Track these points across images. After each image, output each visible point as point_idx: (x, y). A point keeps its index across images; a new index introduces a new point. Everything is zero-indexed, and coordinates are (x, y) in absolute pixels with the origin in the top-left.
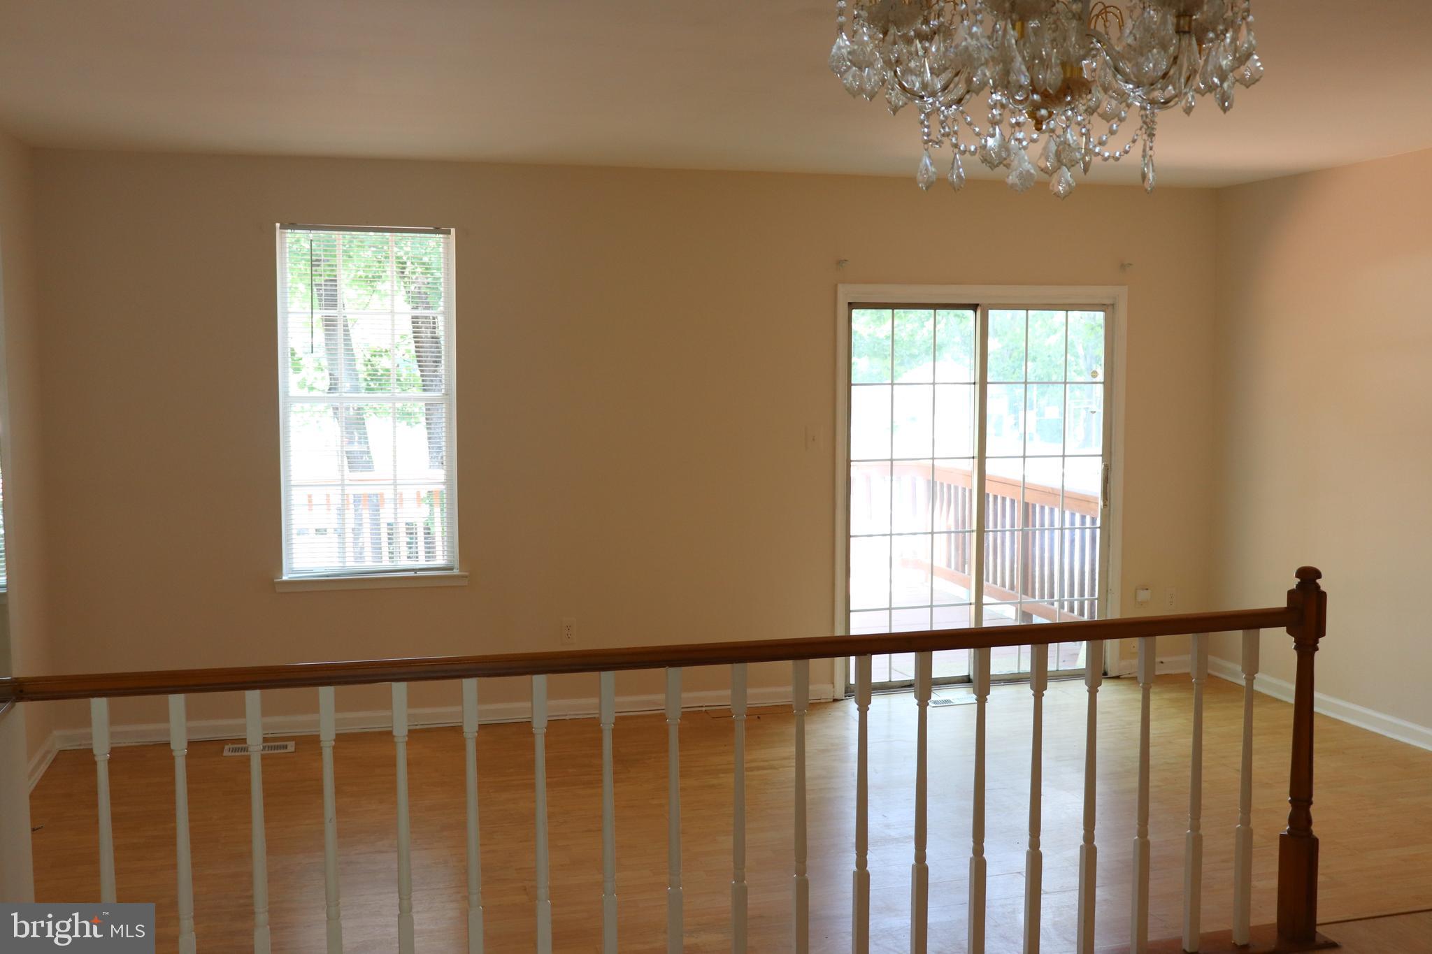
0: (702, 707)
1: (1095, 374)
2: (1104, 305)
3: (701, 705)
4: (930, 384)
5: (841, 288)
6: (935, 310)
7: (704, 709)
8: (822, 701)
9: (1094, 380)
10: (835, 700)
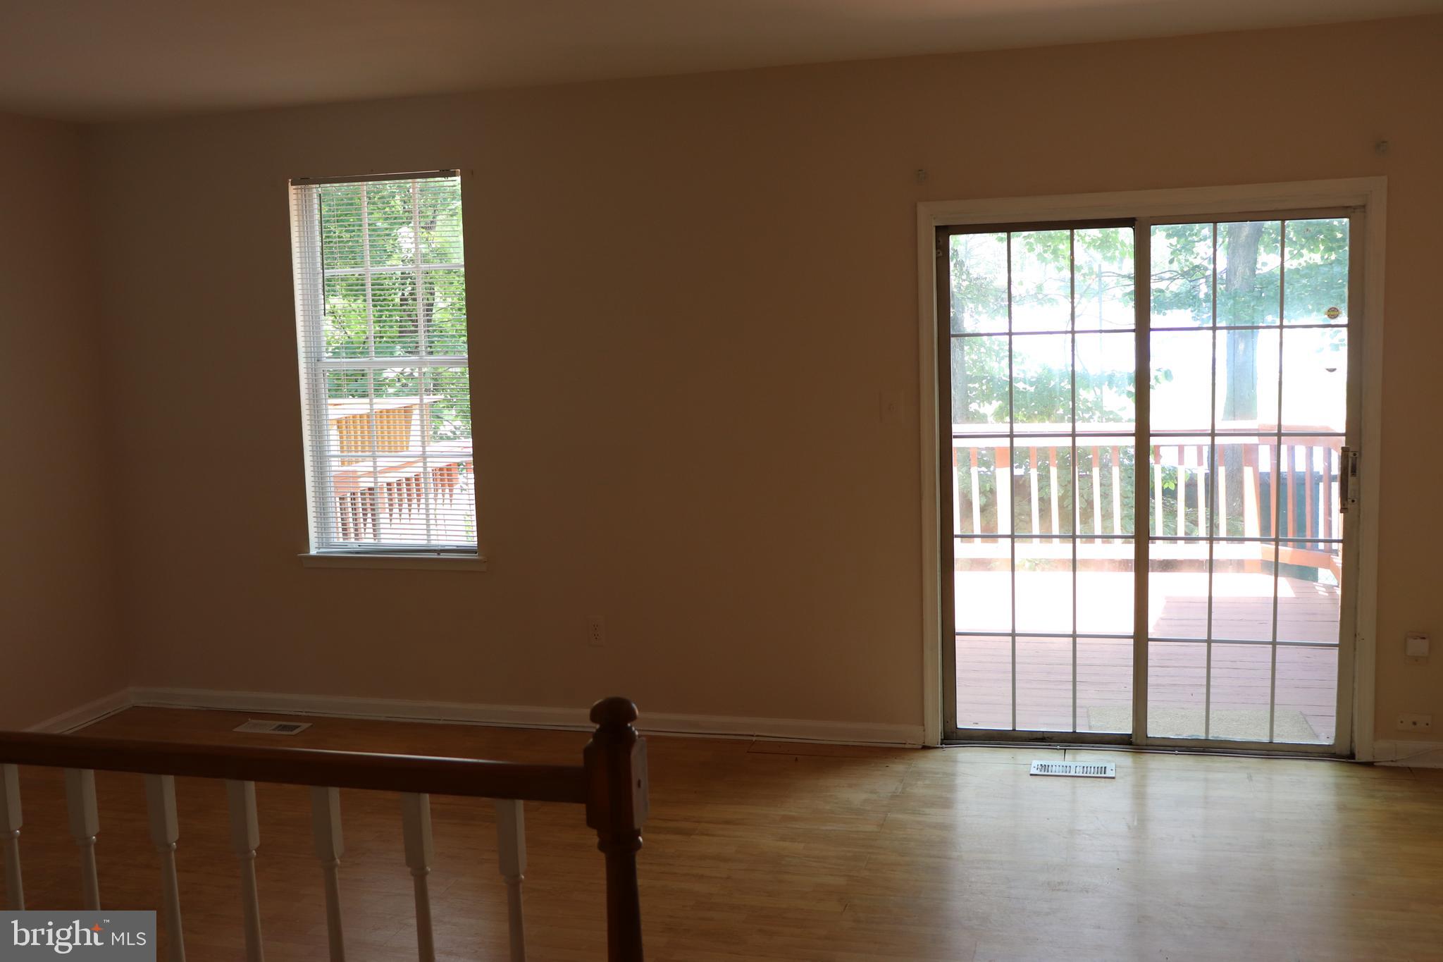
0: (753, 736)
1: (1335, 313)
2: (1347, 207)
3: (752, 733)
4: (1066, 332)
5: (922, 209)
6: (1072, 229)
7: (754, 739)
8: (907, 746)
9: (1333, 322)
10: (925, 748)
